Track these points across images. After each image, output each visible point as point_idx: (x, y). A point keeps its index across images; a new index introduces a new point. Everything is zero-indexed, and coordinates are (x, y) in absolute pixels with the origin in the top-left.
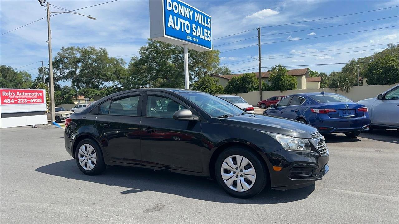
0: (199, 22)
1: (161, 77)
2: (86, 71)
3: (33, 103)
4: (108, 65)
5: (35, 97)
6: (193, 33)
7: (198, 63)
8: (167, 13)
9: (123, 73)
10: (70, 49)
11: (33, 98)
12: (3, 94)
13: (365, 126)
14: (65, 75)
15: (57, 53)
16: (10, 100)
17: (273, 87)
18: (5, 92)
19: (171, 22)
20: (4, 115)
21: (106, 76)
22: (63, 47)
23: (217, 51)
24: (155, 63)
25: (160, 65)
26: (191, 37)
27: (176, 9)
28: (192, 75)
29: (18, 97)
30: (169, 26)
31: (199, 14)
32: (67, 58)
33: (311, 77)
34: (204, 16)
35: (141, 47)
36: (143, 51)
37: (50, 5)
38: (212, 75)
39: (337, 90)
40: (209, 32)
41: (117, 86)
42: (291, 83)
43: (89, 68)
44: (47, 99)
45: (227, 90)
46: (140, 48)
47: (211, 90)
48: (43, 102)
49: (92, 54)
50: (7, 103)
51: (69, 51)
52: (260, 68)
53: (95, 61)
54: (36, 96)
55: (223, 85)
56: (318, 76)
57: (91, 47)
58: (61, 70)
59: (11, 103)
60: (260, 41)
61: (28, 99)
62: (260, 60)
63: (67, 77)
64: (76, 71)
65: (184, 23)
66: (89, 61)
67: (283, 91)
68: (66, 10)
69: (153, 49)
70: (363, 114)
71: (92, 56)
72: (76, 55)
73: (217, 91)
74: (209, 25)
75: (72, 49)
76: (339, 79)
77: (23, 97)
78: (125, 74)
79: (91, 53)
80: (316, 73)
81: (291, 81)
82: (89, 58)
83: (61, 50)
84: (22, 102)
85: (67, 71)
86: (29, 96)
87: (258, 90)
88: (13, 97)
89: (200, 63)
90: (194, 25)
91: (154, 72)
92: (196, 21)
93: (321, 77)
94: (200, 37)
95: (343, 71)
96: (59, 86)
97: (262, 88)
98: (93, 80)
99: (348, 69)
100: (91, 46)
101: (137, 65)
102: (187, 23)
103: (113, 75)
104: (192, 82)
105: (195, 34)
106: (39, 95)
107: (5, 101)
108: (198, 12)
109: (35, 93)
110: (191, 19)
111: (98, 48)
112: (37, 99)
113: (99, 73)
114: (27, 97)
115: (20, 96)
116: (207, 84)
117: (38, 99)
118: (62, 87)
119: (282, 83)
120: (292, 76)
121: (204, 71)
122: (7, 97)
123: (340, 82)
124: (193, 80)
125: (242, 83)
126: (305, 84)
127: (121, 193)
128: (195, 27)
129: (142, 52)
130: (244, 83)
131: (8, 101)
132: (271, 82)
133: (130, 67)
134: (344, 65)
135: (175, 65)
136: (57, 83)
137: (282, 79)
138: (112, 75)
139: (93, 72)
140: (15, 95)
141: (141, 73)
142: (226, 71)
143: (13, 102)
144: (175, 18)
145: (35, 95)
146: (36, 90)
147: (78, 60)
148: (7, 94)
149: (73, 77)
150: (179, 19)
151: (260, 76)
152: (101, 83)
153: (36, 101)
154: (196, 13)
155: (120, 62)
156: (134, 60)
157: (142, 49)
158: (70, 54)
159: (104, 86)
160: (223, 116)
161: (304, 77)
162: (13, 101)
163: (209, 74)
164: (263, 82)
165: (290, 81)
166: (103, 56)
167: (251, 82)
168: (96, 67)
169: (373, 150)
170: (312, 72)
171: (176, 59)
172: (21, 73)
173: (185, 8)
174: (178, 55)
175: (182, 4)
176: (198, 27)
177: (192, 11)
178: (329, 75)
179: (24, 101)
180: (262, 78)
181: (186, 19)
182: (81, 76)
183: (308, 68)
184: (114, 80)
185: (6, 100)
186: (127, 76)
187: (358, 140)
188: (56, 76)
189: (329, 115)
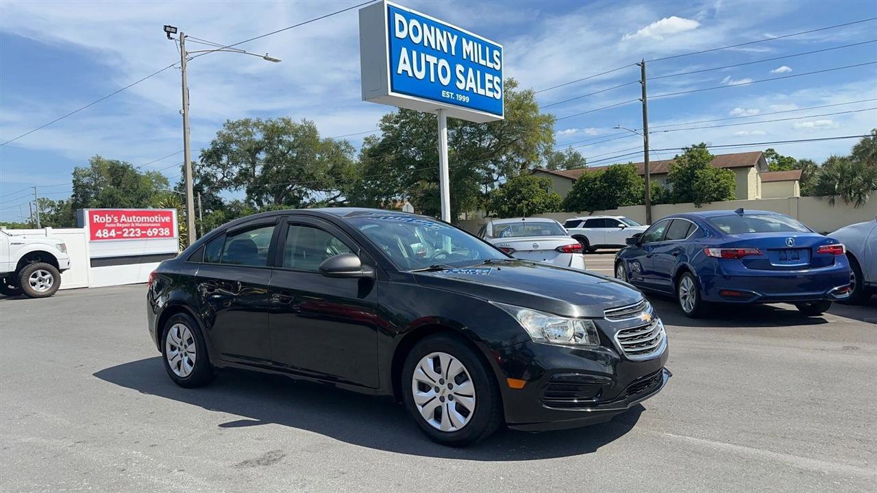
0: (472, 60)
1: (425, 179)
2: (275, 168)
3: (153, 236)
4: (318, 156)
5: (155, 225)
6: (458, 84)
7: (505, 146)
8: (396, 45)
9: (348, 172)
10: (243, 125)
11: (153, 227)
12: (95, 220)
13: (836, 288)
14: (234, 177)
15: (217, 133)
16: (107, 231)
17: (678, 194)
18: (98, 216)
19: (405, 62)
20: (96, 262)
21: (314, 179)
22: (228, 121)
23: (549, 117)
24: (413, 149)
25: (423, 151)
26: (452, 94)
27: (416, 34)
28: (494, 171)
29: (123, 225)
30: (400, 71)
31: (471, 42)
32: (236, 142)
33: (779, 169)
34: (484, 44)
35: (385, 115)
36: (387, 124)
37: (187, 36)
38: (535, 171)
39: (834, 200)
40: (497, 79)
41: (337, 199)
42: (719, 187)
43: (280, 162)
44: (181, 228)
45: (569, 203)
46: (382, 118)
47: (532, 203)
48: (171, 235)
49: (286, 134)
50: (103, 238)
51: (241, 128)
52: (646, 151)
53: (291, 147)
54: (158, 223)
55: (561, 192)
56: (794, 169)
57: (283, 120)
58: (224, 167)
59: (111, 237)
60: (647, 91)
61: (142, 229)
62: (646, 134)
63: (237, 182)
64: (254, 170)
65: (436, 63)
66: (280, 147)
67: (701, 205)
68: (216, 45)
69: (408, 118)
70: (831, 260)
71: (285, 138)
72: (254, 137)
73: (546, 206)
74: (497, 64)
75: (246, 123)
76: (839, 175)
77: (133, 225)
78: (351, 173)
79: (283, 131)
80: (790, 160)
81: (720, 182)
82: (280, 142)
83: (224, 126)
84: (132, 235)
85: (236, 170)
86: (144, 223)
87: (643, 204)
88: (114, 225)
89: (510, 144)
90: (459, 67)
91: (412, 167)
92: (465, 57)
93: (801, 171)
94: (475, 91)
95: (855, 154)
96: (220, 201)
97: (653, 198)
98: (288, 188)
99: (868, 150)
100: (285, 117)
101: (376, 153)
102: (443, 62)
103: (328, 177)
104: (492, 187)
105: (461, 86)
106: (163, 221)
107: (99, 234)
108: (469, 38)
109: (156, 217)
110: (453, 53)
111: (297, 121)
112: (160, 229)
113: (300, 173)
114: (140, 225)
115: (126, 223)
116: (524, 190)
117: (163, 230)
118: (226, 203)
119: (698, 185)
120: (723, 168)
121: (521, 162)
122: (102, 226)
123: (841, 181)
124: (496, 184)
125: (604, 187)
126: (757, 186)
127: (220, 426)
128: (463, 70)
129: (386, 126)
130: (610, 186)
131: (105, 233)
132: (673, 183)
133: (361, 158)
134: (857, 141)
135: (455, 150)
136: (218, 195)
137: (697, 177)
138: (325, 177)
139: (288, 171)
140: (117, 220)
141: (384, 171)
142: (575, 161)
143: (114, 235)
144: (414, 53)
145: (157, 221)
146: (160, 210)
147: (257, 146)
148: (103, 220)
149: (249, 181)
150: (423, 55)
151: (647, 171)
152: (306, 194)
153: (158, 234)
154: (464, 40)
155: (343, 148)
156: (370, 143)
157: (386, 119)
158: (243, 134)
159: (310, 201)
160: (429, 268)
161: (753, 171)
162: (113, 233)
163: (531, 167)
164: (654, 183)
165: (718, 180)
166: (307, 136)
167: (625, 184)
168: (293, 161)
169: (840, 346)
170: (782, 157)
171: (457, 139)
172: (149, 175)
173: (438, 30)
174: (461, 128)
175: (430, 24)
176: (471, 70)
177: (456, 37)
178: (823, 165)
179: (136, 233)
180: (650, 174)
181: (439, 54)
182: (264, 179)
183: (772, 150)
184: (329, 187)
185: (100, 231)
186: (356, 178)
187: (824, 322)
188: (215, 180)
189: (746, 263)
